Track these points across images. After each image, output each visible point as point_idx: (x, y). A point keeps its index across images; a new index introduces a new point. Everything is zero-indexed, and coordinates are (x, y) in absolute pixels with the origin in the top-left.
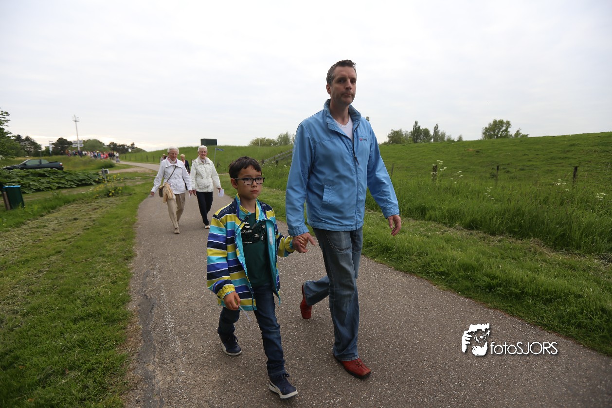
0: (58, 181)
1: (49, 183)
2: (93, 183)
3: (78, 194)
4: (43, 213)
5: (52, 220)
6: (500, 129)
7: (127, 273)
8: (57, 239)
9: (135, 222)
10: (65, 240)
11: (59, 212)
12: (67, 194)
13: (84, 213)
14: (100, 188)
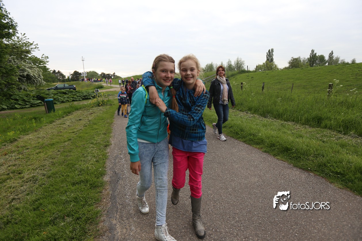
0: (73, 97)
1: (68, 98)
2: (91, 98)
3: (83, 105)
4: (64, 116)
5: (69, 120)
7: (105, 156)
8: (70, 131)
9: (112, 123)
10: (73, 132)
11: (72, 115)
12: (77, 105)
13: (85, 116)
14: (94, 101)
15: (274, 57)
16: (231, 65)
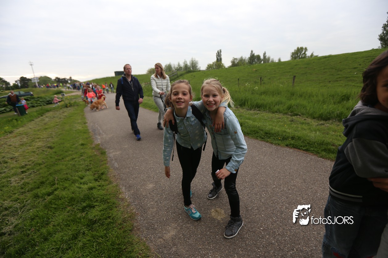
0: (36, 102)
3: (49, 108)
6: (301, 53)
11: (46, 115)
15: (222, 57)
16: (187, 65)
